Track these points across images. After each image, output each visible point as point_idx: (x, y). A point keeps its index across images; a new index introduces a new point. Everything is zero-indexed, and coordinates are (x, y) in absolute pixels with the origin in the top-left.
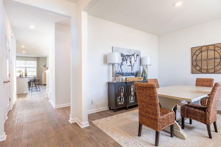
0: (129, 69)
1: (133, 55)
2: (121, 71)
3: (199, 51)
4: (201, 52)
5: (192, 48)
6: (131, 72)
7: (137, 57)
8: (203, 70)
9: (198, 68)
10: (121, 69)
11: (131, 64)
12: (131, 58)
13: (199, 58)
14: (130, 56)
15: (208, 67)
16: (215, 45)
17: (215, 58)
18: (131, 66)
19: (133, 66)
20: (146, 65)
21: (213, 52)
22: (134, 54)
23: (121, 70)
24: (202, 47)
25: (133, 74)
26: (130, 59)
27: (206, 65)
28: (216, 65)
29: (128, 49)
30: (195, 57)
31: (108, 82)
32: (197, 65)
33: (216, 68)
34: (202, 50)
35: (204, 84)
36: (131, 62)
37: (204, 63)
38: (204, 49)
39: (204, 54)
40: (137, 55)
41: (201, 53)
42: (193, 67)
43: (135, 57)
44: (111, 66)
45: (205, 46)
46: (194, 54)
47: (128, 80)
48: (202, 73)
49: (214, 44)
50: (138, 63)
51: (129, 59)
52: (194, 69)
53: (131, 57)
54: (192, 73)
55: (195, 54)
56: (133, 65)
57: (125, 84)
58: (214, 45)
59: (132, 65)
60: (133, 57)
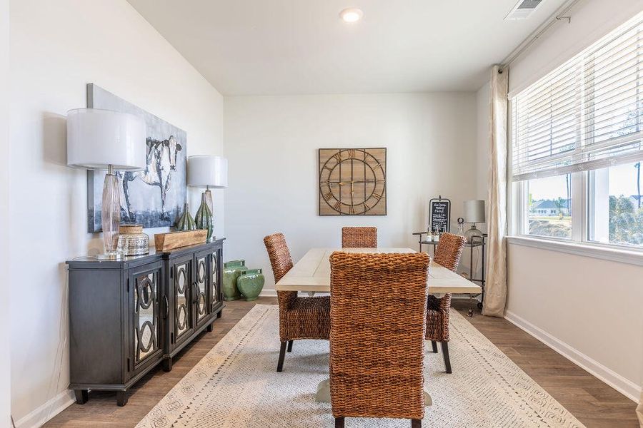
0: (153, 198)
1: (167, 143)
2: (125, 207)
3: (334, 160)
4: (340, 162)
5: (319, 150)
6: (160, 210)
7: (176, 153)
8: (342, 206)
9: (333, 202)
10: (127, 197)
11: (161, 179)
12: (159, 153)
13: (335, 177)
14: (158, 143)
15: (354, 200)
16: (366, 151)
17: (366, 181)
18: (160, 185)
19: (166, 187)
20: (208, 187)
21: (361, 166)
22: (168, 141)
23: (127, 200)
24: (341, 151)
25: (167, 219)
26: (158, 156)
27: (348, 195)
28: (368, 196)
29: (152, 115)
30: (326, 172)
31: (71, 260)
32: (331, 195)
33: (367, 203)
34: (342, 159)
35: (361, 240)
36: (159, 171)
37: (346, 189)
38: (345, 155)
39: (346, 168)
40: (179, 147)
41: (338, 166)
42: (322, 200)
43: (173, 152)
44: (82, 182)
45: (347, 150)
46: (325, 167)
47: (167, 246)
48: (341, 214)
49: (365, 149)
50: (178, 175)
51: (153, 156)
52: (324, 204)
53: (159, 148)
54: (320, 215)
55: (327, 165)
56: (167, 182)
57: (160, 264)
58: (364, 151)
59: (164, 184)
60: (165, 149)
